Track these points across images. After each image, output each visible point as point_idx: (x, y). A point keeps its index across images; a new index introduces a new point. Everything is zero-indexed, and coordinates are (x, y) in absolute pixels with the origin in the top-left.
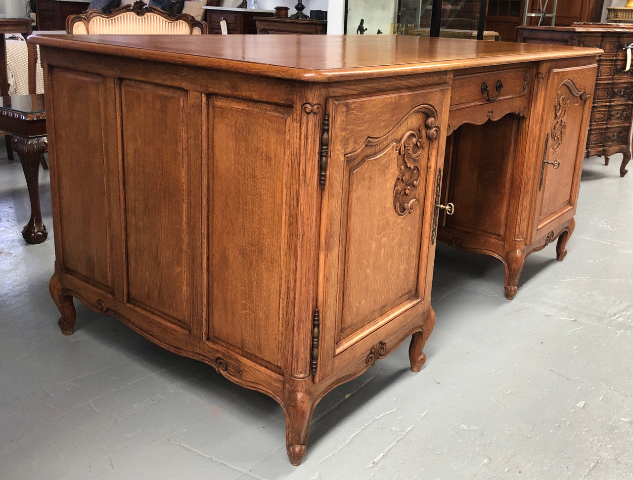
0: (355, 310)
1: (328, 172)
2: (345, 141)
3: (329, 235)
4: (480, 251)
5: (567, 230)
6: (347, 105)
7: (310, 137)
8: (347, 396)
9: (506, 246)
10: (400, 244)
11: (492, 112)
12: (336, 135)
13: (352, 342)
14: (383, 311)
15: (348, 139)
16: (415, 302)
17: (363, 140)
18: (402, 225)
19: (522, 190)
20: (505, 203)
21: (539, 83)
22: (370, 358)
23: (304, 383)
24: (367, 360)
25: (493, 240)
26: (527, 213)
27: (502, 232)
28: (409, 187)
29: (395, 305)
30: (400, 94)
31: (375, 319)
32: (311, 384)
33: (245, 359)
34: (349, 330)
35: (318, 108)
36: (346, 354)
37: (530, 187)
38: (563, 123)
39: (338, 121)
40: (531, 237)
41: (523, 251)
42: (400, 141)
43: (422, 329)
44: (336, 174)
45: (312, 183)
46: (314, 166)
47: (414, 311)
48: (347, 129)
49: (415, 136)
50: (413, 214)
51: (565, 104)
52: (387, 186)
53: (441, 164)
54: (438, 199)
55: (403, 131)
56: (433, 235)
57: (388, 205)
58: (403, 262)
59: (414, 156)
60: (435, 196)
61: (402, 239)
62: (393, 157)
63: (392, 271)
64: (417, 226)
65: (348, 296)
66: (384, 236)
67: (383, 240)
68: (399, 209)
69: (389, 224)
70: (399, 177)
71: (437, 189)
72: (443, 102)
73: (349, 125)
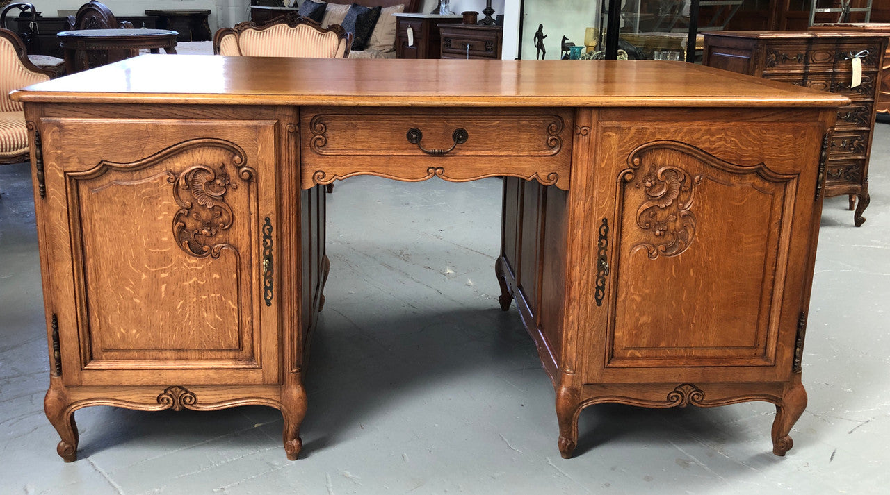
1: (46, 185)
3: (55, 246)
5: (777, 404)
6: (60, 126)
10: (200, 289)
11: (442, 168)
14: (180, 354)
15: (68, 158)
17: (94, 162)
18: (199, 268)
22: (166, 399)
24: (159, 398)
26: (575, 333)
28: (209, 228)
29: (207, 356)
31: (166, 359)
32: (61, 383)
38: (683, 212)
39: (49, 139)
42: (175, 174)
43: (281, 407)
44: (54, 189)
45: (37, 192)
47: (240, 375)
48: (64, 149)
49: (208, 172)
50: (222, 259)
51: (681, 180)
52: (160, 218)
53: (269, 213)
54: (270, 252)
55: (183, 163)
56: (266, 295)
57: (165, 239)
58: (208, 311)
59: (212, 193)
60: (262, 248)
61: (202, 283)
62: (165, 188)
63: (188, 314)
64: (235, 276)
65: (105, 317)
66: (164, 271)
67: (163, 275)
68: (188, 248)
69: (171, 261)
70: (181, 212)
71: (264, 241)
72: (256, 140)
73: (68, 145)
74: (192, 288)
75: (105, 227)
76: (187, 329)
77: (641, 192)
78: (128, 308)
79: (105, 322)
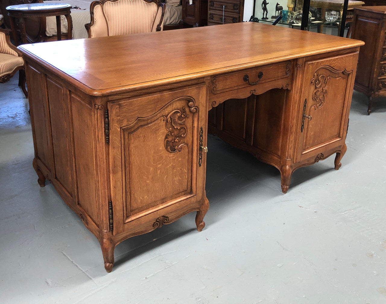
0: (139, 201)
1: (110, 137)
2: (120, 122)
3: (115, 166)
4: (269, 163)
5: (339, 152)
6: (120, 105)
7: (99, 120)
8: (154, 240)
9: (281, 162)
10: (173, 167)
11: (255, 90)
12: (113, 120)
13: (138, 217)
14: (163, 201)
15: (123, 120)
16: (188, 197)
17: (134, 119)
18: (174, 158)
19: (289, 131)
20: (281, 137)
21: (297, 69)
22: (157, 224)
23: (107, 235)
24: (153, 224)
25: (275, 157)
26: (293, 144)
27: (279, 154)
28: (178, 138)
29: (172, 198)
30: (161, 94)
31: (157, 205)
32: (111, 235)
33: (89, 217)
34: (137, 210)
35: (101, 107)
36: (134, 222)
37: (294, 129)
38: (324, 91)
39: (114, 113)
40: (296, 159)
41: (291, 167)
42: (166, 116)
43: (200, 210)
44: (115, 138)
45: (102, 142)
46: (103, 134)
47: (188, 201)
48: (121, 115)
49: (179, 112)
50: (182, 151)
51: (324, 79)
52: (159, 139)
53: (202, 125)
54: (202, 143)
55: (169, 110)
56: (199, 162)
57: (161, 148)
58: (176, 176)
59: (180, 122)
60: (199, 141)
61: (174, 164)
62: (162, 124)
63: (168, 181)
64: (187, 157)
65: (134, 194)
66: (159, 164)
67: (159, 166)
68: (170, 150)
69: (163, 158)
70: (168, 134)
71: (200, 138)
72: (199, 93)
73: (123, 113)
74: (171, 168)
75: (136, 150)
76: (168, 188)
77: (314, 86)
78: (144, 187)
79: (134, 196)
